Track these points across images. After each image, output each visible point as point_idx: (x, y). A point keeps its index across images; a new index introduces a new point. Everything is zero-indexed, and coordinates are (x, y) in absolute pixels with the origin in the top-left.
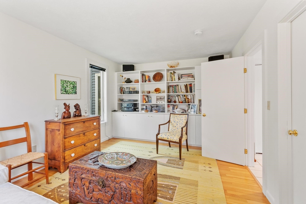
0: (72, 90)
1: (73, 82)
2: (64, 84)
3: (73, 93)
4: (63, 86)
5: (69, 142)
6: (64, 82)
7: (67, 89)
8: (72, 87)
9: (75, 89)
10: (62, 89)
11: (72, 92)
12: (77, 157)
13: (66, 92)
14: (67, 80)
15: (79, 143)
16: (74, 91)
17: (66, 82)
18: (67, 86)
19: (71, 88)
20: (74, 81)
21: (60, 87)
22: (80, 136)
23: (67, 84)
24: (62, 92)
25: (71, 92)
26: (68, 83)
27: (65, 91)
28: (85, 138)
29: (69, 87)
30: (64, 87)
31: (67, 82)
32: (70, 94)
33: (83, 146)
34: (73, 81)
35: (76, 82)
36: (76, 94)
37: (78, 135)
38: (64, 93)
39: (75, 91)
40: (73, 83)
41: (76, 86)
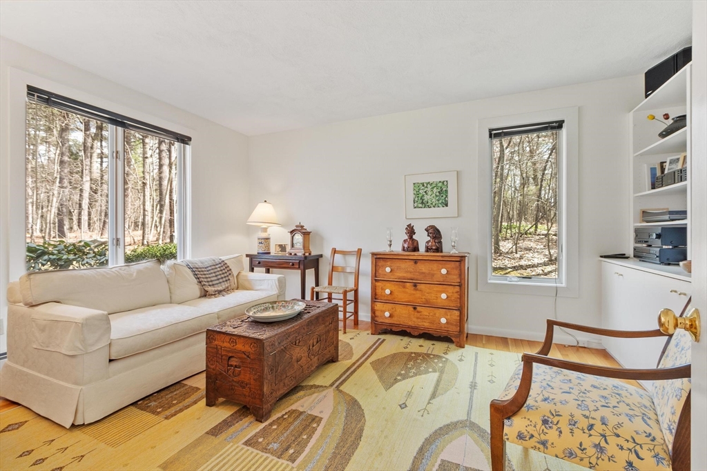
0: (437, 198)
1: (440, 182)
2: (419, 189)
3: (440, 205)
4: (417, 194)
5: (383, 289)
6: (418, 187)
7: (426, 198)
8: (438, 194)
9: (445, 196)
10: (416, 199)
11: (437, 202)
12: (398, 323)
13: (424, 204)
14: (425, 180)
15: (404, 300)
16: (440, 202)
17: (423, 186)
18: (425, 192)
19: (434, 195)
20: (442, 180)
21: (413, 196)
22: (404, 287)
23: (426, 189)
24: (416, 205)
25: (434, 204)
26: (429, 186)
27: (422, 203)
28: (418, 294)
29: (430, 193)
30: (420, 196)
31: (425, 185)
32: (433, 208)
33: (411, 309)
34: (438, 180)
35: (447, 181)
36: (447, 205)
37: (402, 282)
38: (420, 205)
39: (444, 201)
40: (440, 185)
41: (446, 191)
